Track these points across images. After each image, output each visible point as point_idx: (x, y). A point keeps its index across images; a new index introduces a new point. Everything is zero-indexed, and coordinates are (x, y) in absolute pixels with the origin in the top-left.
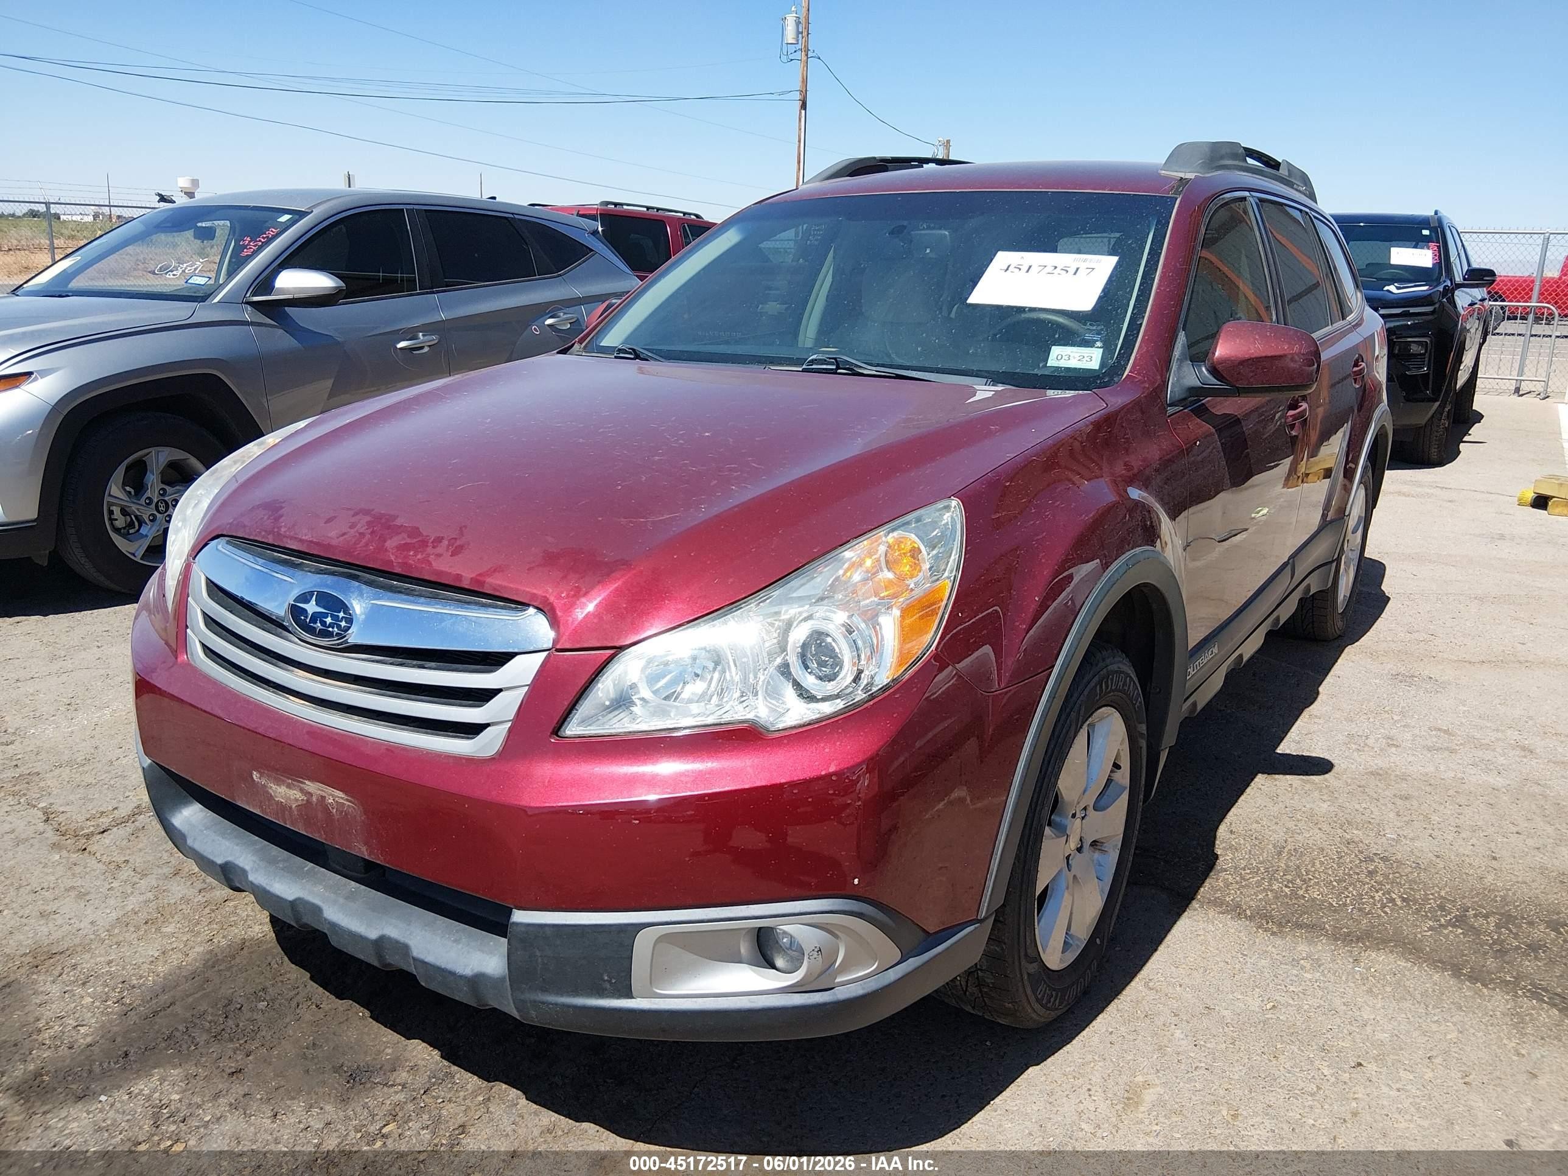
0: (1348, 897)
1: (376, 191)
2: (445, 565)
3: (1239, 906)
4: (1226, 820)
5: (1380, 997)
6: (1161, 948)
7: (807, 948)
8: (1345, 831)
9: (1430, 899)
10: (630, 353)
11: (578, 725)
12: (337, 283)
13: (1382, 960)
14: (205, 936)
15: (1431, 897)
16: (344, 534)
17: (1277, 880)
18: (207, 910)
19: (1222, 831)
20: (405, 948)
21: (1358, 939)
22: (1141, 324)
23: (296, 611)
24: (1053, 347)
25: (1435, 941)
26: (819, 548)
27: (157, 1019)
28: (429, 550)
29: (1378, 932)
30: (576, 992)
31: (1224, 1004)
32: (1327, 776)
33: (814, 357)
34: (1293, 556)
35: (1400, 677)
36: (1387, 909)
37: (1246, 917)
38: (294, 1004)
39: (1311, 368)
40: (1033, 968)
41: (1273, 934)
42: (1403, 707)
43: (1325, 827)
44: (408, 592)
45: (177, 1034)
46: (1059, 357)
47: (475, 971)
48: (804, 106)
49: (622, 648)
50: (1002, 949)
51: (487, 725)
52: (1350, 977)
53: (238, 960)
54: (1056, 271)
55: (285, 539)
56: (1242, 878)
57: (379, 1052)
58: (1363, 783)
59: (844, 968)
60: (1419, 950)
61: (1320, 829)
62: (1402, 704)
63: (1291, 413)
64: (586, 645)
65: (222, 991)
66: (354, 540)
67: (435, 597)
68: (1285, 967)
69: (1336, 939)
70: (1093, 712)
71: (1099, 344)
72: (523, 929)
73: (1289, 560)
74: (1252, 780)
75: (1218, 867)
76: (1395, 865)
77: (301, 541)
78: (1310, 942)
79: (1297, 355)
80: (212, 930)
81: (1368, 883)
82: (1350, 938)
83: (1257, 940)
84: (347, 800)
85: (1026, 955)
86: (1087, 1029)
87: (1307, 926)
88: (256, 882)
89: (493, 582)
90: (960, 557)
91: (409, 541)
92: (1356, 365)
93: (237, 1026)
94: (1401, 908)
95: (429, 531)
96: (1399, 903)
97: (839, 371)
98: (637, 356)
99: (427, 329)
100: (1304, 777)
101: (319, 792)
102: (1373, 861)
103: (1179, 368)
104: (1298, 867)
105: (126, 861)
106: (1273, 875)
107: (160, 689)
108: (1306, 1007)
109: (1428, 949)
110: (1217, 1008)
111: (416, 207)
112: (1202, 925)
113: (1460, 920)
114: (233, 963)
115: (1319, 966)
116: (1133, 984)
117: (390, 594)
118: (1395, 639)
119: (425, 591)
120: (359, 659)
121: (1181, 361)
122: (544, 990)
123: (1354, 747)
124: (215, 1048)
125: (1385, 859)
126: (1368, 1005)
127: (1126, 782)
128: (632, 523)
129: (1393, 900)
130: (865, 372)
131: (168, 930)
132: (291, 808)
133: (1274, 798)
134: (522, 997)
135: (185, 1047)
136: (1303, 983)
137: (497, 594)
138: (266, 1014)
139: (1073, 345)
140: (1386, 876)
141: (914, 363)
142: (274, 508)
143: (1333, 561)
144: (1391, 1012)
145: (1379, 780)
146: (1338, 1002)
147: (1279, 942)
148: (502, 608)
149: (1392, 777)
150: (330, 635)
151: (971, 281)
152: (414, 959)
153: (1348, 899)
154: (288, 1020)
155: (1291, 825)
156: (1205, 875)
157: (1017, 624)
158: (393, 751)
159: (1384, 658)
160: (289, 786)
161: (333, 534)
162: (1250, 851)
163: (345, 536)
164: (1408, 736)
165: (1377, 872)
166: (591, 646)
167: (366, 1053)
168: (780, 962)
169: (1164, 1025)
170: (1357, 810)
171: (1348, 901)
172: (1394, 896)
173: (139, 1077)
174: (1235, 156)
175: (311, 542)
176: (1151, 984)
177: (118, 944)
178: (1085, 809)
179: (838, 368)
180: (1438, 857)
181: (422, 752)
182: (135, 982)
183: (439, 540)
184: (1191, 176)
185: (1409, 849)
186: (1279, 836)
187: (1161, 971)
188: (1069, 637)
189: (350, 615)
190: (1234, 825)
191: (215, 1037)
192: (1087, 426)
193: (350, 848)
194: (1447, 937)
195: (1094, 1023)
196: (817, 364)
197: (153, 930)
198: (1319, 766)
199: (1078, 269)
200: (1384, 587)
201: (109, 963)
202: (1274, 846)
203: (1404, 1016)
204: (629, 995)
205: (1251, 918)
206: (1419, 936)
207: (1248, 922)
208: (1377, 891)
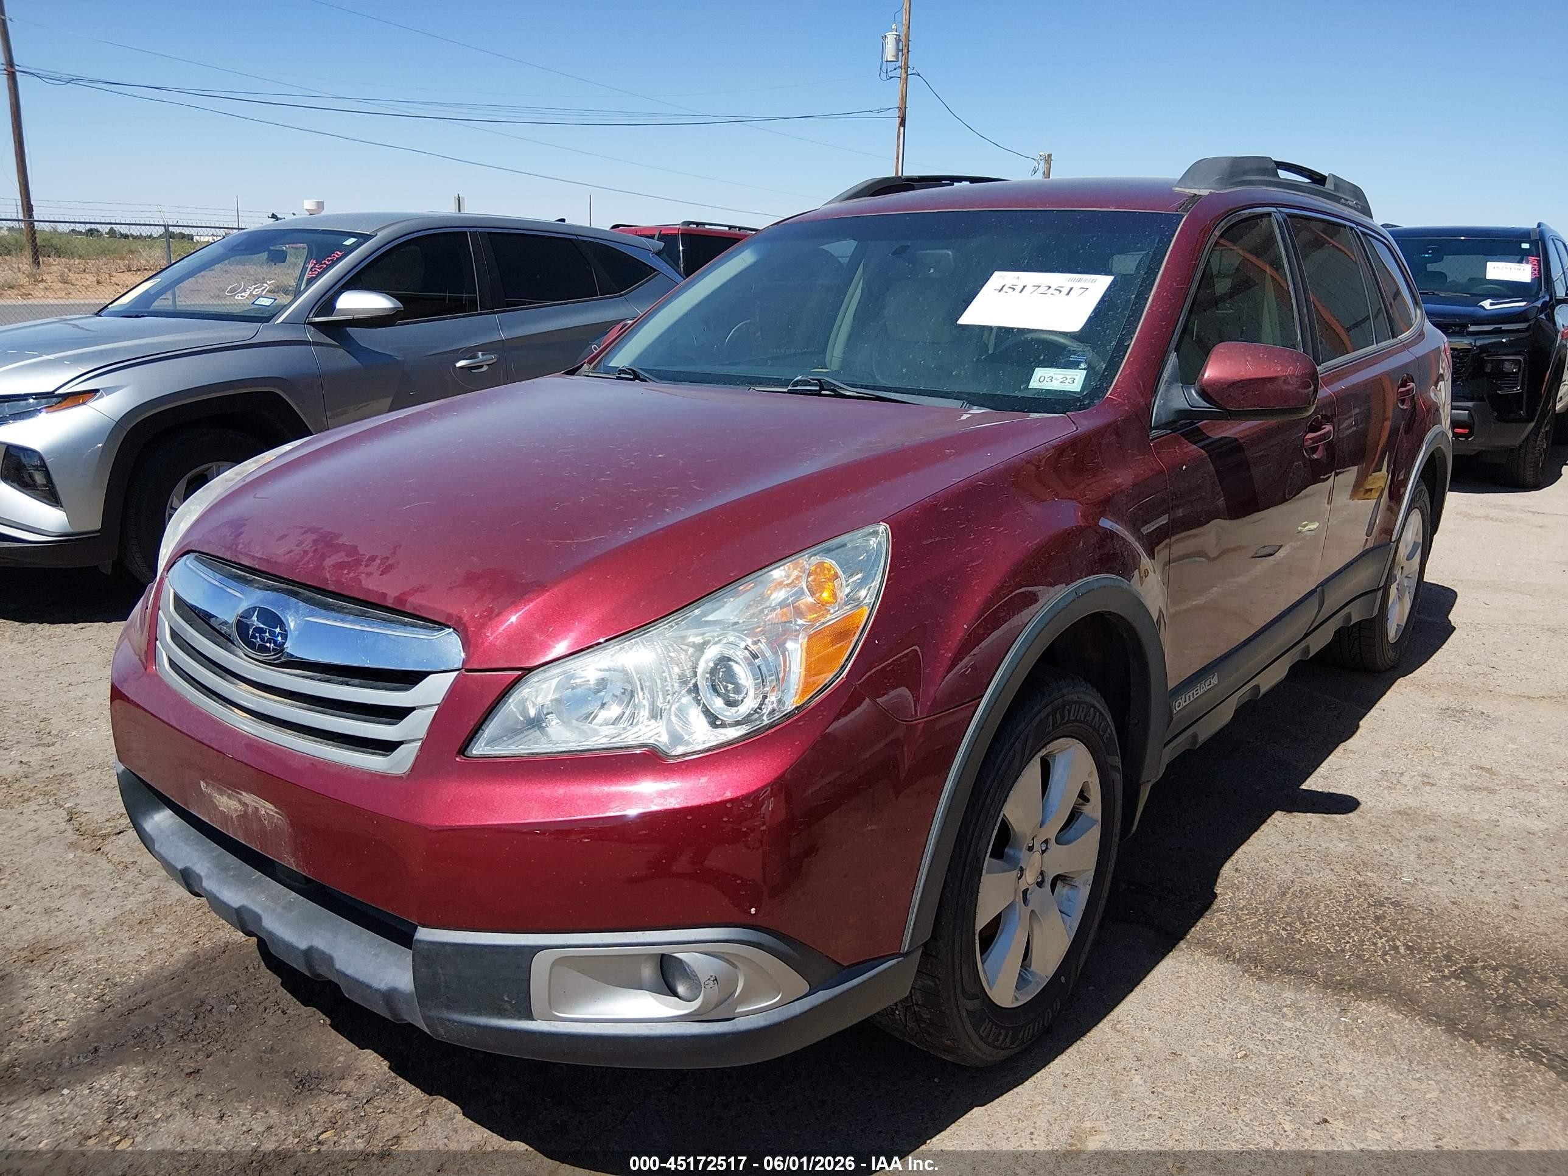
0: (1349, 942)
1: (442, 214)
2: (374, 583)
3: (1229, 948)
4: (1233, 858)
5: (1362, 1050)
6: (1137, 990)
7: (703, 977)
8: (1358, 873)
9: (1437, 948)
10: (630, 374)
11: (486, 745)
12: (394, 304)
13: (1371, 1012)
14: (191, 939)
15: (1439, 946)
16: (290, 552)
17: (1275, 922)
18: (200, 913)
19: (1227, 869)
20: (329, 960)
21: (1351, 988)
22: (1129, 345)
23: (242, 626)
24: (1037, 369)
25: (1434, 993)
26: (735, 572)
27: (131, 1017)
28: (362, 569)
29: (1375, 981)
30: (479, 1012)
31: (1192, 1050)
32: (1351, 815)
33: (799, 378)
34: (1322, 585)
35: (1450, 712)
36: (1388, 958)
37: (1234, 960)
38: (261, 1008)
39: (1306, 391)
40: (973, 1005)
41: (1260, 978)
42: (1447, 744)
43: (1338, 868)
44: (339, 610)
45: (147, 1032)
46: (1042, 379)
47: (389, 986)
48: (903, 123)
49: (530, 670)
50: (936, 984)
51: (401, 743)
52: (1334, 1027)
53: (218, 963)
54: (1051, 291)
55: (240, 556)
56: (1238, 919)
57: (331, 1061)
58: (1388, 822)
59: (745, 998)
60: (1414, 1002)
61: (1332, 870)
62: (1447, 740)
63: (1310, 435)
64: (494, 666)
65: (197, 992)
66: (298, 557)
67: (363, 615)
68: (1265, 1014)
69: (1326, 987)
70: (1049, 743)
71: (1083, 366)
72: (426, 947)
73: (1317, 587)
74: (1270, 816)
75: (1214, 907)
76: (1406, 911)
77: (253, 558)
78: (1298, 989)
79: (1291, 376)
80: (199, 932)
81: (1372, 929)
82: (1342, 986)
83: (1241, 985)
84: (277, 812)
85: (964, 992)
86: (1043, 1070)
87: (1298, 972)
88: (208, 888)
89: (415, 602)
90: (881, 583)
91: (346, 560)
92: (1404, 385)
93: (205, 1027)
94: (1403, 957)
95: (365, 551)
96: (1402, 950)
97: (823, 392)
98: (636, 377)
99: (486, 348)
100: (1325, 815)
101: (254, 804)
102: (1382, 905)
103: (1168, 389)
104: (1301, 909)
105: (134, 863)
106: (1271, 917)
107: (128, 698)
108: (1279, 1058)
109: (1424, 1002)
110: (1184, 1054)
111: (480, 230)
112: (1185, 966)
113: (1466, 972)
114: (213, 965)
115: (1302, 1015)
116: (1100, 1025)
117: (323, 611)
118: (1453, 672)
119: (355, 609)
120: (291, 675)
121: (1170, 383)
122: (449, 1008)
123: (1386, 784)
124: (179, 1048)
125: (1396, 904)
126: (1347, 1058)
127: (1098, 815)
128: (557, 543)
129: (1396, 948)
130: (848, 393)
131: (160, 930)
132: (232, 818)
133: (1288, 837)
134: (429, 1014)
135: (151, 1045)
136: (1282, 1032)
137: (418, 613)
138: (234, 1017)
139: (1057, 367)
140: (1394, 923)
141: (897, 385)
142: (237, 526)
143: (1379, 589)
144: (1371, 1066)
145: (1406, 820)
146: (1314, 1054)
147: (1264, 987)
148: (422, 627)
149: (1421, 817)
150: (267, 650)
151: (964, 301)
152: (337, 970)
153: (1348, 945)
154: (252, 1024)
155: (1301, 864)
156: (1200, 914)
157: (943, 652)
158: (317, 766)
159: (1436, 691)
160: (229, 797)
161: (281, 552)
162: (1252, 890)
163: (292, 554)
164: (1447, 774)
165: (1385, 917)
166: (499, 666)
167: (319, 1060)
168: (681, 989)
169: (1125, 1069)
170: (1375, 851)
171: (1347, 947)
172: (1398, 943)
173: (103, 1073)
174: (1264, 171)
175: (260, 559)
176: (1119, 1026)
177: (110, 942)
178: (1046, 842)
179: (822, 389)
180: (1454, 903)
181: (342, 767)
182: (118, 980)
183: (372, 559)
184: (1205, 192)
185: (1424, 894)
186: (1287, 875)
187: (1132, 1013)
188: (1002, 666)
189: (285, 631)
190: (1240, 862)
191: (182, 1036)
192: (1047, 450)
193: (281, 860)
194: (1447, 989)
195: (1051, 1065)
196: (801, 385)
197: (145, 930)
198: (1344, 804)
199: (1071, 289)
200: (1451, 617)
201: (98, 960)
202: (1279, 888)
203: (1383, 1071)
204: (530, 1017)
205: (1238, 962)
206: (1418, 987)
207: (1234, 966)
208: (1381, 938)
